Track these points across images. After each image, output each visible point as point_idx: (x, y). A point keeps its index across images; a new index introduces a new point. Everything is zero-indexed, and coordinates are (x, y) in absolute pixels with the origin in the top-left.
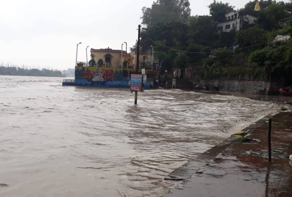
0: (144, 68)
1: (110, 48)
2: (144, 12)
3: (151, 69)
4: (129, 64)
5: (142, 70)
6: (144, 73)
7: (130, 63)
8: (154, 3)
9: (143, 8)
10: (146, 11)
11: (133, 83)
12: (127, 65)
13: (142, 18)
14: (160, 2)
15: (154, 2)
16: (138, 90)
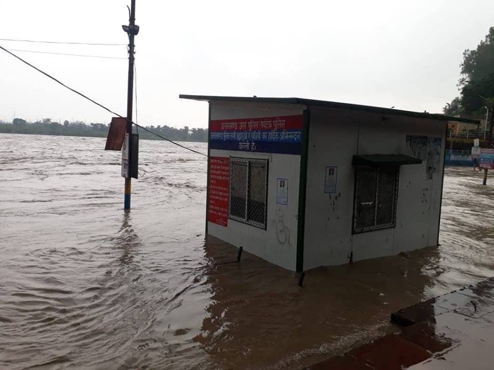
0: (477, 138)
1: (427, 112)
2: (466, 57)
3: (483, 139)
4: (452, 132)
5: (475, 140)
6: (478, 144)
7: (454, 131)
8: (481, 43)
9: (465, 51)
10: (469, 55)
11: (484, 159)
12: (451, 133)
13: (462, 65)
14: (490, 41)
15: (482, 41)
16: (490, 167)
